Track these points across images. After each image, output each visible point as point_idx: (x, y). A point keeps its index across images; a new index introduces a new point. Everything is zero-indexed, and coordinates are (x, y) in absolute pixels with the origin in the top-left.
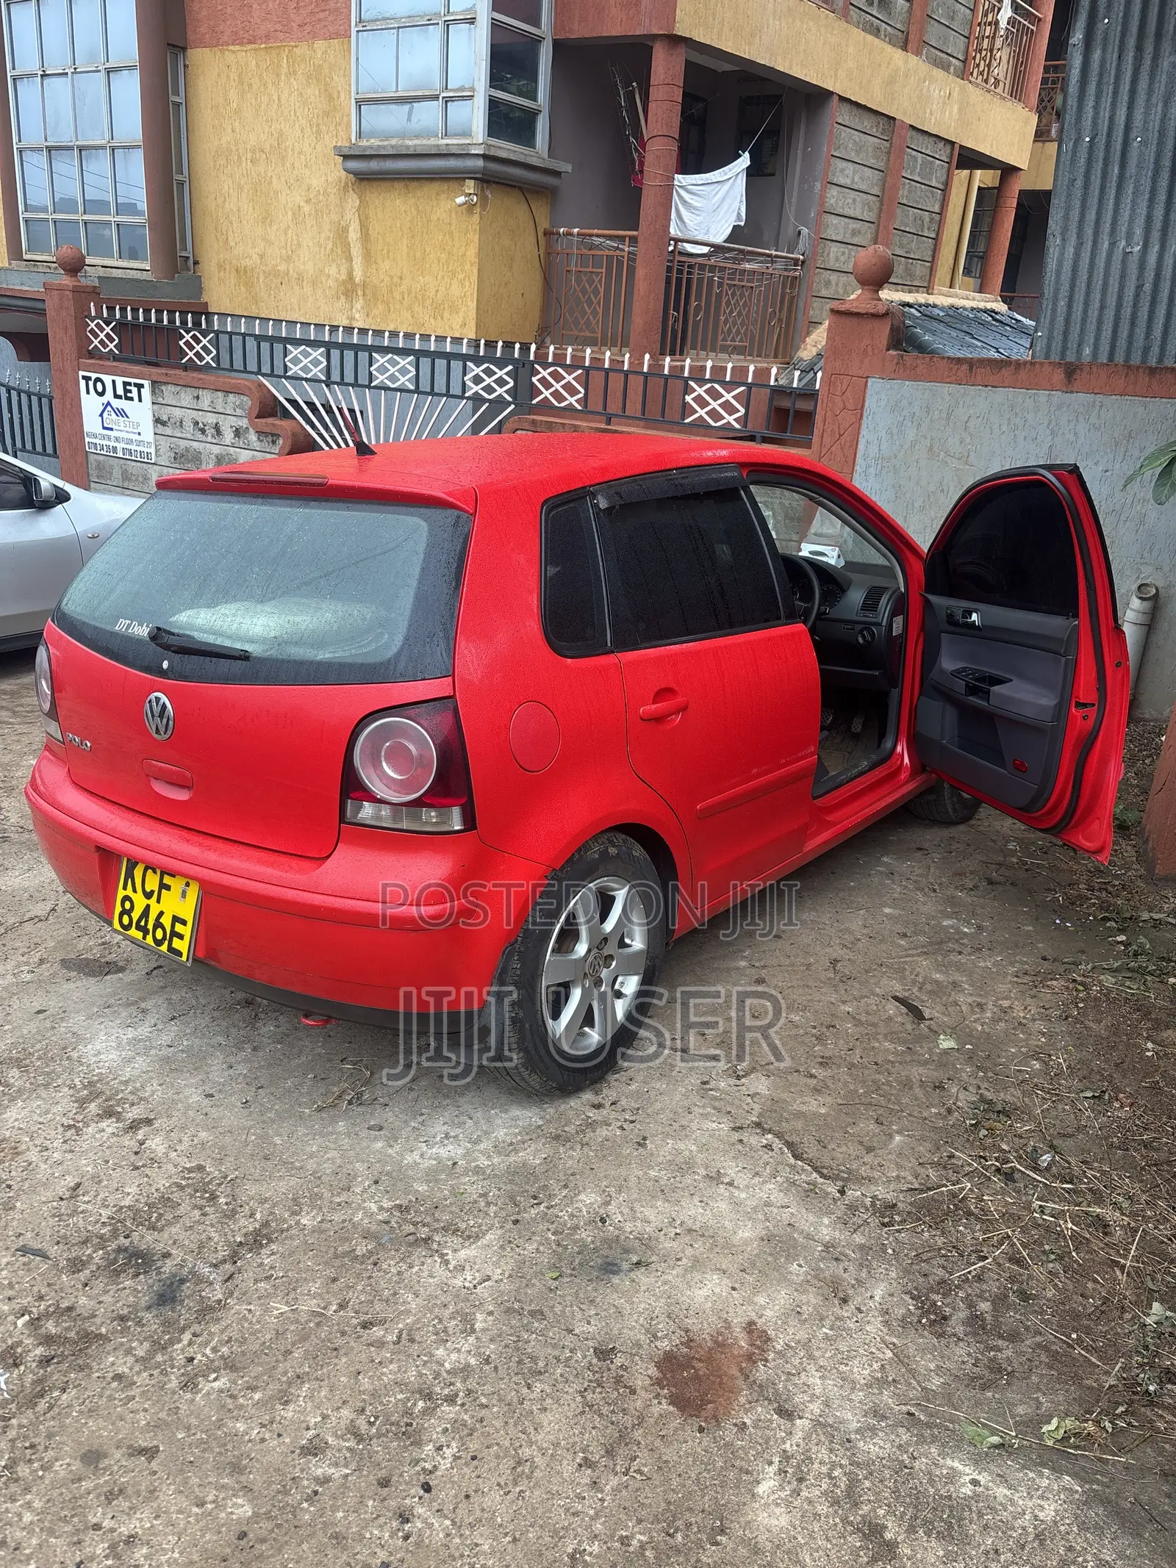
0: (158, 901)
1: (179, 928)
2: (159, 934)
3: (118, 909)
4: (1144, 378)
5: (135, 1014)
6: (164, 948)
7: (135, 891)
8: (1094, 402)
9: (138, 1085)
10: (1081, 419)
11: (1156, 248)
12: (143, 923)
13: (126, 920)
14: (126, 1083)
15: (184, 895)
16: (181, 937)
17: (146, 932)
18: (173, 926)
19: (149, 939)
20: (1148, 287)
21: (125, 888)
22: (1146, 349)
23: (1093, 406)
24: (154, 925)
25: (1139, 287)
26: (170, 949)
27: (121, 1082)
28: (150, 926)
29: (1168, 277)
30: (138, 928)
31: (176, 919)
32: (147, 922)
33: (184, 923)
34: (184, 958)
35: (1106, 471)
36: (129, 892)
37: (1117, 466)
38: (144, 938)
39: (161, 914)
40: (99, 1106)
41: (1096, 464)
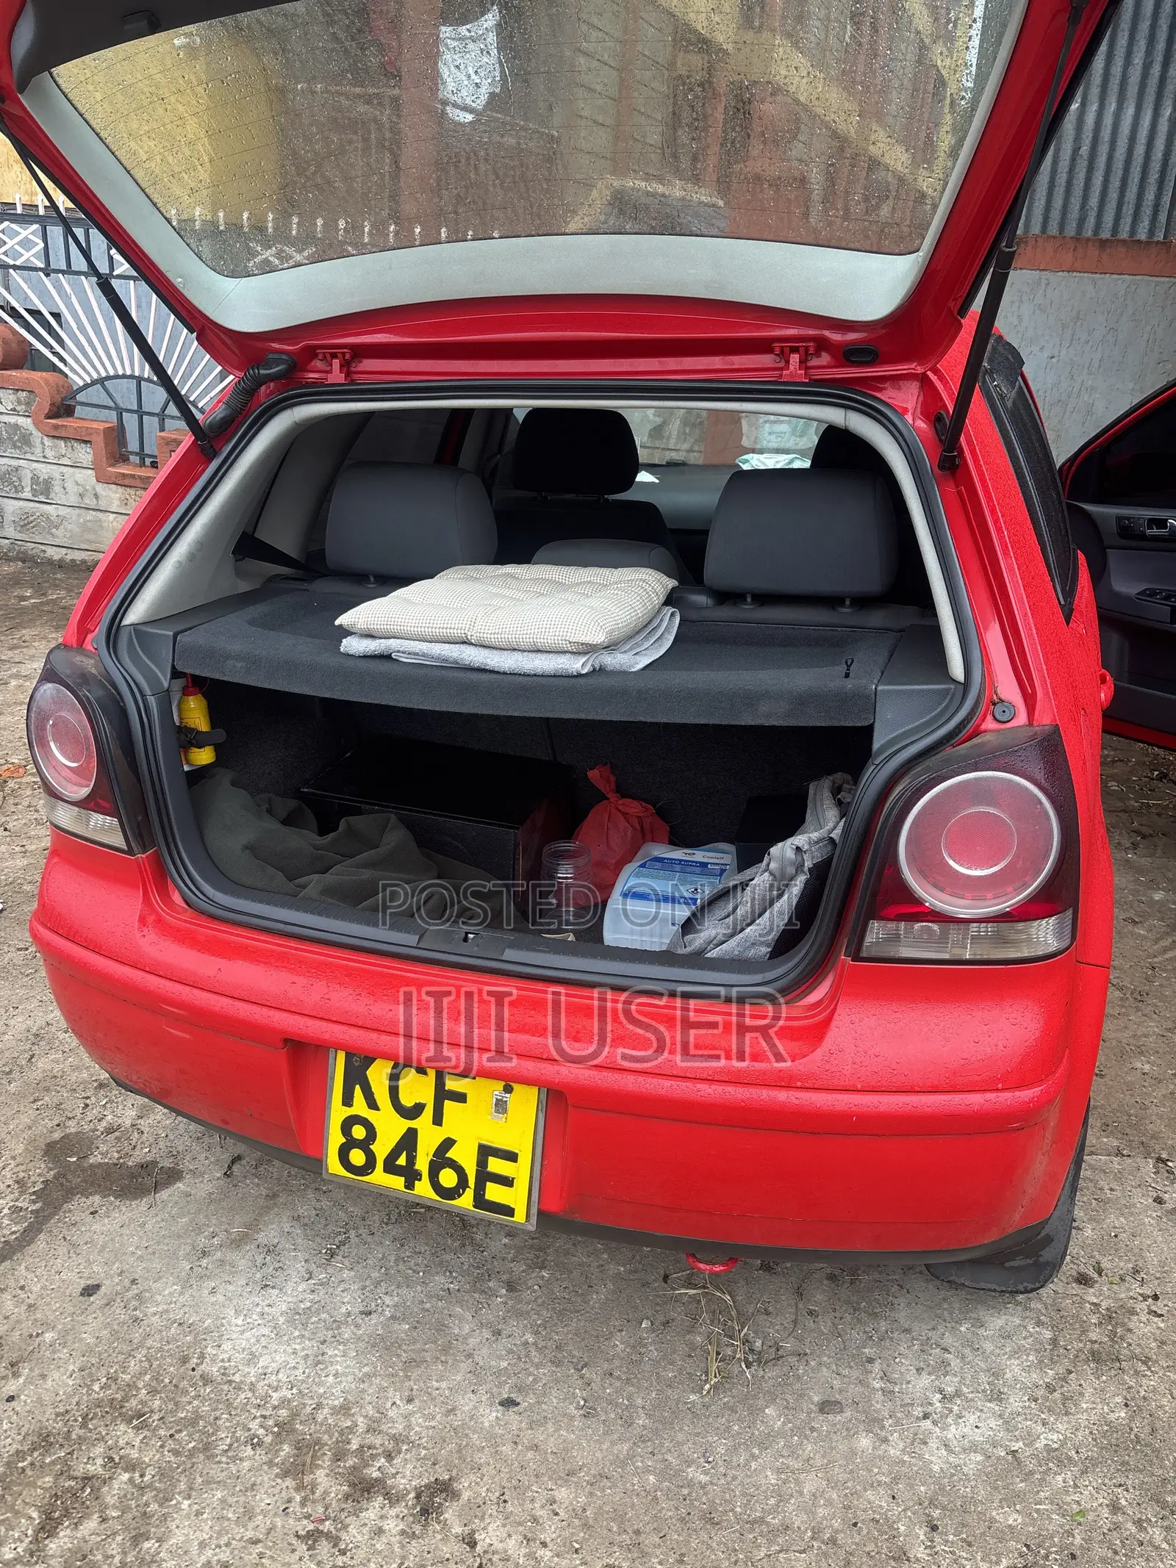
0: (438, 1120)
1: (495, 1165)
2: (448, 1178)
3: (335, 1139)
4: (1093, 252)
5: (259, 1260)
6: (466, 1201)
7: (373, 1105)
8: (1040, 278)
9: (371, 1411)
10: (1025, 298)
11: (1095, 107)
12: (402, 1161)
13: (357, 1157)
14: (344, 1410)
15: (501, 1106)
16: (507, 1182)
17: (411, 1176)
18: (482, 1163)
19: (423, 1189)
20: (1085, 150)
21: (348, 1101)
22: (1082, 221)
23: (1039, 284)
24: (432, 1163)
25: (1076, 150)
26: (480, 1201)
27: (336, 1411)
28: (422, 1164)
29: (1106, 139)
30: (390, 1167)
31: (485, 1152)
32: (411, 1159)
33: (511, 1157)
34: (520, 1216)
35: (1052, 357)
36: (360, 1107)
37: (1064, 352)
38: (410, 1185)
39: (448, 1143)
40: (333, 1474)
41: (1042, 348)
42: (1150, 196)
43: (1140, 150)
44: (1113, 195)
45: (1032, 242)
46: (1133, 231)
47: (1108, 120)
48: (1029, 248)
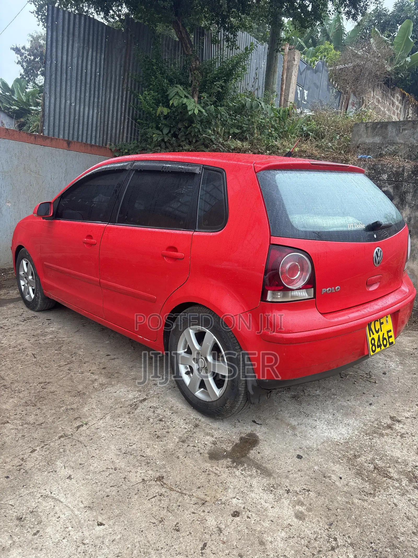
0: (381, 331)
1: (390, 334)
2: (385, 342)
3: (370, 346)
7: (373, 334)
8: (77, 154)
11: (78, 106)
13: (374, 348)
15: (387, 321)
20: (77, 118)
21: (370, 336)
26: (390, 343)
28: (381, 343)
29: (82, 116)
30: (378, 346)
31: (388, 332)
33: (391, 331)
39: (383, 334)
42: (94, 134)
43: (90, 120)
44: (85, 132)
45: (73, 143)
46: (91, 142)
47: (82, 110)
48: (73, 144)
